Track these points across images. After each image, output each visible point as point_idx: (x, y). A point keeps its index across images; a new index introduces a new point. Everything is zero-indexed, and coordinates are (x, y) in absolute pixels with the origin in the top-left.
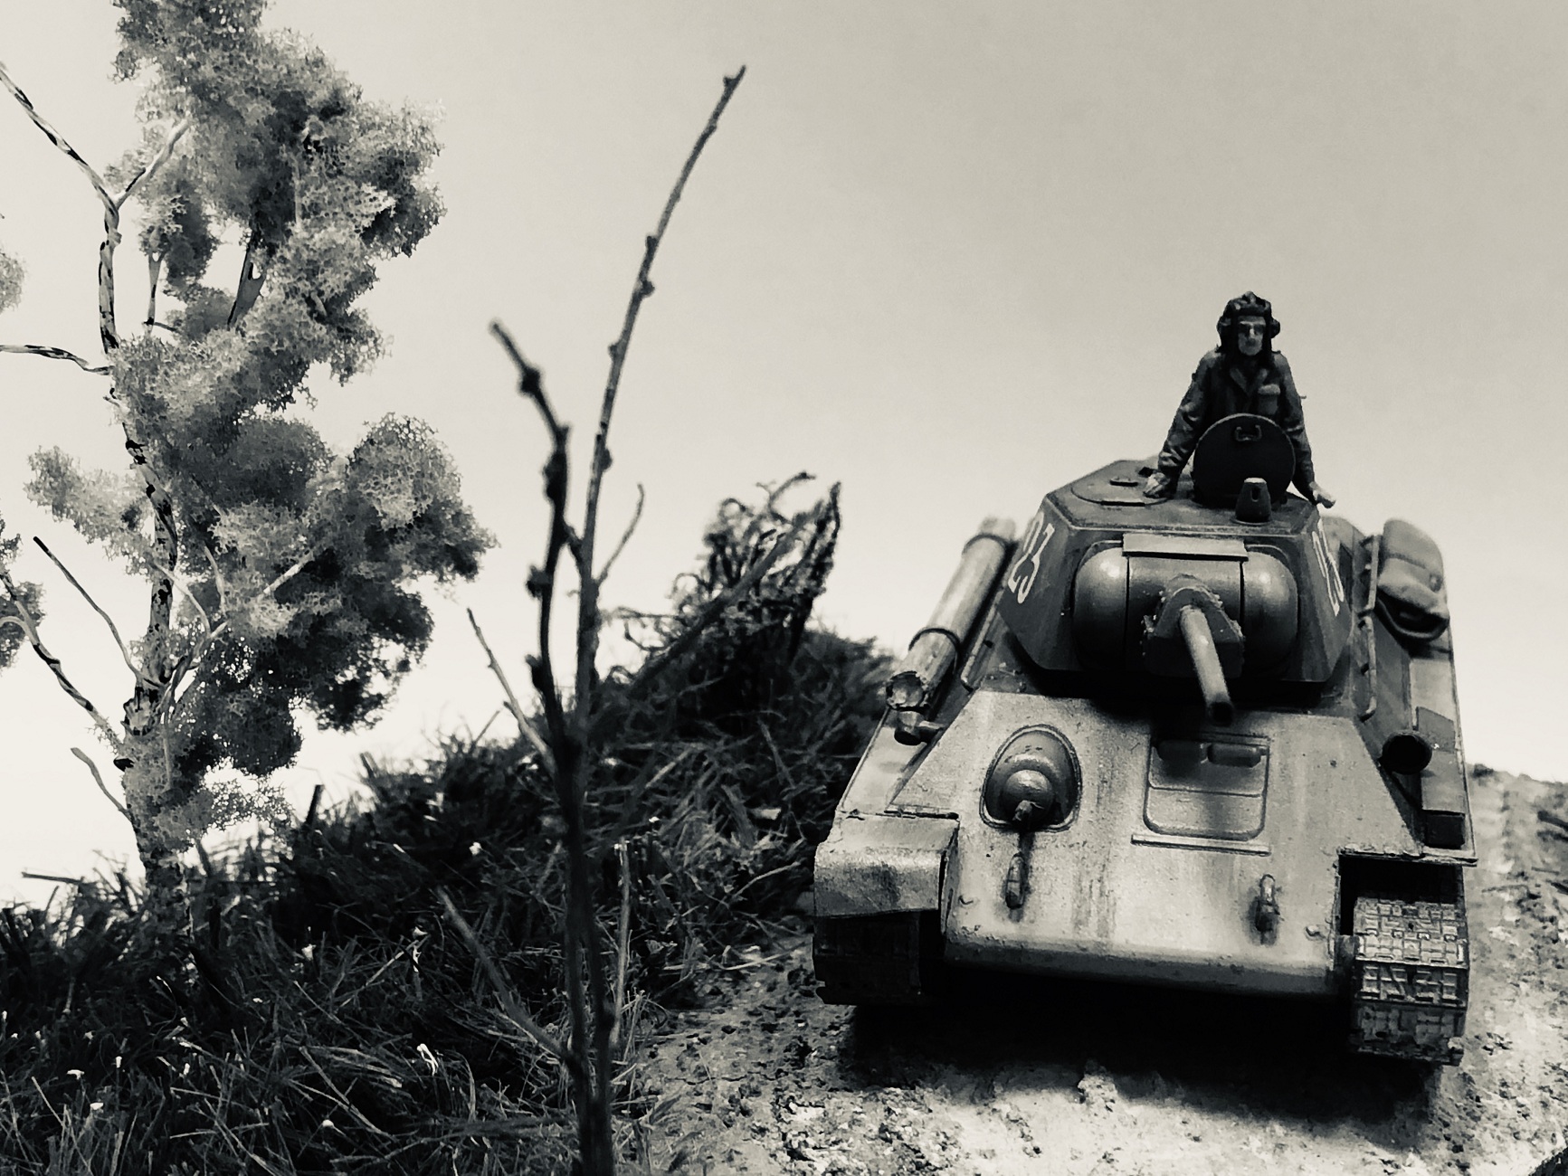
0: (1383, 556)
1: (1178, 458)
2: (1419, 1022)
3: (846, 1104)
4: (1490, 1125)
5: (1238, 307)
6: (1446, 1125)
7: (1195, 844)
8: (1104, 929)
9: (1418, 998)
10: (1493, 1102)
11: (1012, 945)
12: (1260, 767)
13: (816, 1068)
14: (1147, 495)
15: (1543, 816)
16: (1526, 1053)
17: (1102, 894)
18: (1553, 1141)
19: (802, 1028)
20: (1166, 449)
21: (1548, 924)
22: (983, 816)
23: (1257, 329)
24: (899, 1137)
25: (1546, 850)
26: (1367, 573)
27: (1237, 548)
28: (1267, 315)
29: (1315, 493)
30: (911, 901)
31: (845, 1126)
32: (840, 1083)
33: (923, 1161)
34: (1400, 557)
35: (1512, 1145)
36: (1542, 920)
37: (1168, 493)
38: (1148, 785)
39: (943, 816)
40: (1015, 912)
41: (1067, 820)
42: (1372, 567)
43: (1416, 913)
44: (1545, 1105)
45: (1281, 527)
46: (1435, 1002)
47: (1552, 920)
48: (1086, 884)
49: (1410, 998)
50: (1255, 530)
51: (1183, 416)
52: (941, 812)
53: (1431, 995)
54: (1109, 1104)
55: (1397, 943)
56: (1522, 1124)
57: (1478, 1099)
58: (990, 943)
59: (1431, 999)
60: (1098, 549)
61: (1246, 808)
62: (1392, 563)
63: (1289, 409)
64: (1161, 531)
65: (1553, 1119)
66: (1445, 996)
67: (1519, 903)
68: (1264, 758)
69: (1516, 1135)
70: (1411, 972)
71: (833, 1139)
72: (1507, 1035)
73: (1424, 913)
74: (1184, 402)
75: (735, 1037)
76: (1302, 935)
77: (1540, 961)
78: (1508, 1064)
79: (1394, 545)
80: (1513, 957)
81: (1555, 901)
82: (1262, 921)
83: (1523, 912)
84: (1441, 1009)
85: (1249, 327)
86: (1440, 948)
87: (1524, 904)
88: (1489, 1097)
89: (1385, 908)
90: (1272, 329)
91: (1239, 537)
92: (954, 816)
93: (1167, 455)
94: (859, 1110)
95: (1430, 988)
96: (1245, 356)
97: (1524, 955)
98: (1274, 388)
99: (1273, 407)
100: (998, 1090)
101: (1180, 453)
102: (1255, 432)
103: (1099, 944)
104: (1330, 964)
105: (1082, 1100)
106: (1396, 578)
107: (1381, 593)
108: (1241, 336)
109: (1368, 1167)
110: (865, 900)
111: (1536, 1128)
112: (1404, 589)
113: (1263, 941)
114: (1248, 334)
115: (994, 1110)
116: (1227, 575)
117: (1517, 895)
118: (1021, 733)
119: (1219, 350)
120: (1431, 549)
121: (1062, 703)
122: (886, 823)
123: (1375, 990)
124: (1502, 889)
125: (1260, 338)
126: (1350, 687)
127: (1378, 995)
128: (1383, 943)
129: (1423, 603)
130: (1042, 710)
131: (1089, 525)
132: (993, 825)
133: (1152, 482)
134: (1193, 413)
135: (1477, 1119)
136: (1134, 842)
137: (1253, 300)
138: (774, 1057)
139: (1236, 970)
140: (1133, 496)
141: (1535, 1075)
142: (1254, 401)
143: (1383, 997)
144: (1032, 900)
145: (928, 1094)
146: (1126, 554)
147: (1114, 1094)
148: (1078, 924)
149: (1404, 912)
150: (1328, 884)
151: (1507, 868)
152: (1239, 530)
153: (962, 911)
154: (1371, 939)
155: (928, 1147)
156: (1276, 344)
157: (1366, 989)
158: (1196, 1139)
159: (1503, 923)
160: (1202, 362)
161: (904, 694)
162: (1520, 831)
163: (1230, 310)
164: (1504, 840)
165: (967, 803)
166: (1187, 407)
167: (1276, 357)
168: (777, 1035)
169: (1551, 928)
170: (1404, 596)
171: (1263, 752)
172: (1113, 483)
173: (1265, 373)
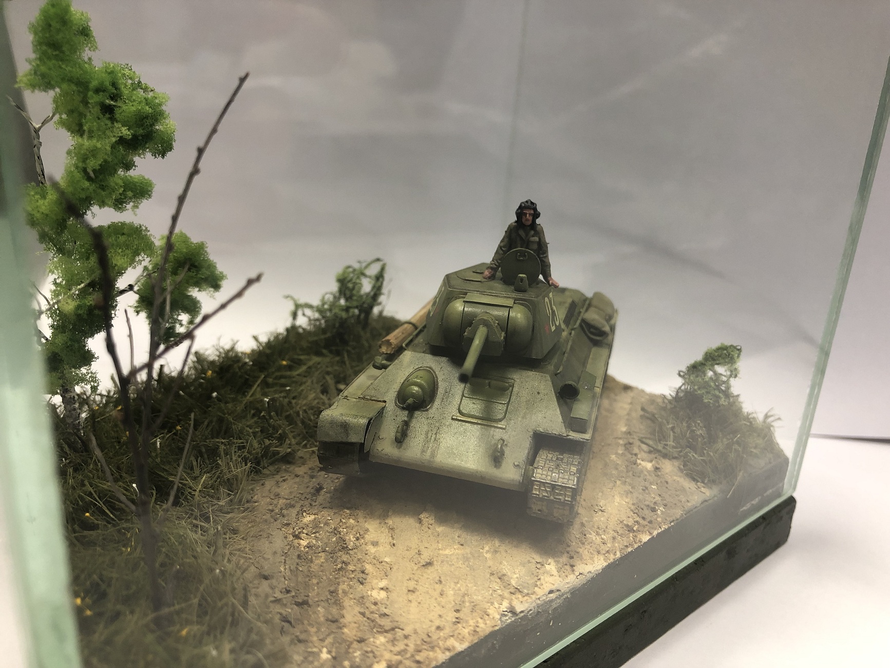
0: (590, 305)
1: (497, 264)
2: (555, 508)
3: (326, 515)
4: (588, 547)
5: (523, 205)
6: (569, 546)
7: (476, 421)
8: (433, 455)
9: (555, 498)
10: (592, 536)
11: (395, 458)
12: (508, 392)
13: (323, 497)
14: (484, 278)
15: (643, 409)
16: (611, 514)
17: (435, 439)
18: (615, 554)
19: (326, 478)
20: (493, 260)
21: (634, 456)
22: (396, 403)
23: (530, 214)
24: (340, 534)
25: (642, 423)
26: (580, 312)
27: (510, 302)
28: (535, 209)
29: (551, 282)
30: (354, 438)
31: (322, 525)
32: (328, 505)
33: (345, 545)
34: (596, 307)
35: (596, 557)
36: (632, 454)
37: (492, 277)
38: (463, 395)
39: (380, 401)
40: (399, 444)
41: (429, 407)
42: (583, 310)
43: (562, 459)
44: (614, 538)
45: (531, 295)
46: (562, 500)
47: (636, 455)
48: (430, 435)
49: (552, 498)
50: (520, 295)
51: (500, 247)
52: (380, 400)
53: (560, 497)
54: (430, 526)
55: (550, 473)
56: (603, 547)
57: (585, 535)
58: (387, 457)
59: (560, 499)
60: (456, 298)
61: (499, 409)
62: (592, 309)
63: (542, 248)
64: (482, 293)
65: (616, 545)
66: (566, 499)
67: (625, 445)
68: (511, 388)
69: (599, 552)
70: (553, 487)
71: (314, 531)
72: (605, 505)
73: (565, 460)
74: (502, 241)
75: (297, 480)
76: (511, 465)
77: (627, 472)
78: (602, 519)
79: (594, 302)
80: (617, 469)
81: (639, 446)
82: (497, 458)
83: (625, 450)
84: (564, 504)
85: (527, 214)
86: (567, 477)
87: (627, 446)
88: (591, 534)
89: (550, 456)
90: (536, 215)
91: (513, 298)
92: (385, 402)
93: (493, 262)
94: (329, 518)
95: (561, 494)
96: (525, 226)
97: (622, 468)
98: (536, 239)
99: (535, 247)
100: (390, 514)
101: (498, 262)
102: (525, 256)
103: (429, 461)
104: (521, 479)
105: (420, 523)
106: (592, 316)
107: (583, 321)
108: (524, 217)
109: (530, 564)
110: (335, 436)
111: (608, 549)
112: (593, 320)
113: (496, 466)
114: (526, 216)
115: (385, 523)
116: (501, 313)
117: (626, 441)
118: (418, 369)
119: (516, 222)
120: (610, 304)
121: (437, 358)
122: (357, 402)
123: (538, 493)
124: (620, 438)
125: (531, 218)
126: (555, 360)
127: (538, 495)
128: (544, 473)
129: (599, 326)
130: (430, 361)
131: (455, 288)
132: (399, 407)
133: (487, 273)
134: (504, 247)
135: (583, 544)
136: (452, 419)
137: (529, 203)
138: (308, 490)
139: (483, 478)
140: (478, 278)
141: (612, 524)
142: (527, 244)
143: (541, 496)
144: (407, 440)
145: (360, 513)
146: (464, 301)
147: (432, 522)
148: (423, 451)
149: (557, 459)
150: (526, 444)
151: (624, 429)
152: (514, 295)
153: (378, 442)
154: (539, 471)
155: (350, 539)
156: (538, 221)
157: (534, 492)
158: (462, 545)
159: (616, 454)
160: (509, 226)
161: (385, 348)
162: (634, 414)
163: (520, 207)
164: (627, 417)
165: (390, 396)
166: (502, 244)
167: (539, 227)
168: (314, 480)
169: (634, 458)
170: (592, 323)
171: (510, 386)
172: (474, 272)
173: (532, 232)
